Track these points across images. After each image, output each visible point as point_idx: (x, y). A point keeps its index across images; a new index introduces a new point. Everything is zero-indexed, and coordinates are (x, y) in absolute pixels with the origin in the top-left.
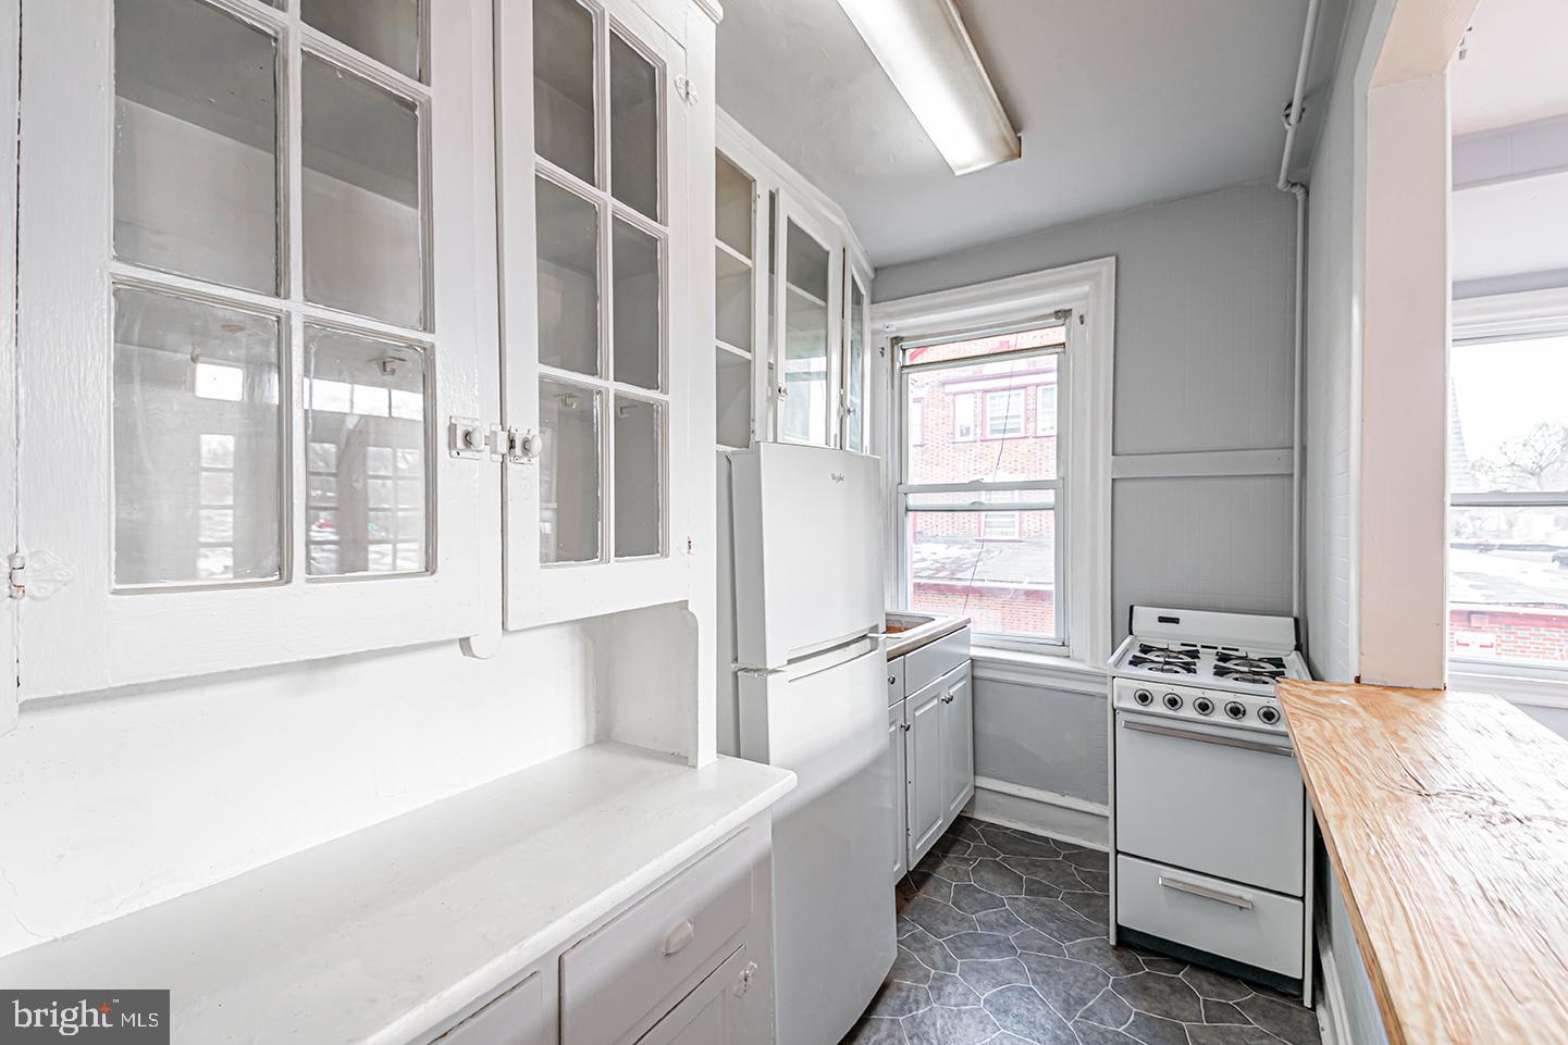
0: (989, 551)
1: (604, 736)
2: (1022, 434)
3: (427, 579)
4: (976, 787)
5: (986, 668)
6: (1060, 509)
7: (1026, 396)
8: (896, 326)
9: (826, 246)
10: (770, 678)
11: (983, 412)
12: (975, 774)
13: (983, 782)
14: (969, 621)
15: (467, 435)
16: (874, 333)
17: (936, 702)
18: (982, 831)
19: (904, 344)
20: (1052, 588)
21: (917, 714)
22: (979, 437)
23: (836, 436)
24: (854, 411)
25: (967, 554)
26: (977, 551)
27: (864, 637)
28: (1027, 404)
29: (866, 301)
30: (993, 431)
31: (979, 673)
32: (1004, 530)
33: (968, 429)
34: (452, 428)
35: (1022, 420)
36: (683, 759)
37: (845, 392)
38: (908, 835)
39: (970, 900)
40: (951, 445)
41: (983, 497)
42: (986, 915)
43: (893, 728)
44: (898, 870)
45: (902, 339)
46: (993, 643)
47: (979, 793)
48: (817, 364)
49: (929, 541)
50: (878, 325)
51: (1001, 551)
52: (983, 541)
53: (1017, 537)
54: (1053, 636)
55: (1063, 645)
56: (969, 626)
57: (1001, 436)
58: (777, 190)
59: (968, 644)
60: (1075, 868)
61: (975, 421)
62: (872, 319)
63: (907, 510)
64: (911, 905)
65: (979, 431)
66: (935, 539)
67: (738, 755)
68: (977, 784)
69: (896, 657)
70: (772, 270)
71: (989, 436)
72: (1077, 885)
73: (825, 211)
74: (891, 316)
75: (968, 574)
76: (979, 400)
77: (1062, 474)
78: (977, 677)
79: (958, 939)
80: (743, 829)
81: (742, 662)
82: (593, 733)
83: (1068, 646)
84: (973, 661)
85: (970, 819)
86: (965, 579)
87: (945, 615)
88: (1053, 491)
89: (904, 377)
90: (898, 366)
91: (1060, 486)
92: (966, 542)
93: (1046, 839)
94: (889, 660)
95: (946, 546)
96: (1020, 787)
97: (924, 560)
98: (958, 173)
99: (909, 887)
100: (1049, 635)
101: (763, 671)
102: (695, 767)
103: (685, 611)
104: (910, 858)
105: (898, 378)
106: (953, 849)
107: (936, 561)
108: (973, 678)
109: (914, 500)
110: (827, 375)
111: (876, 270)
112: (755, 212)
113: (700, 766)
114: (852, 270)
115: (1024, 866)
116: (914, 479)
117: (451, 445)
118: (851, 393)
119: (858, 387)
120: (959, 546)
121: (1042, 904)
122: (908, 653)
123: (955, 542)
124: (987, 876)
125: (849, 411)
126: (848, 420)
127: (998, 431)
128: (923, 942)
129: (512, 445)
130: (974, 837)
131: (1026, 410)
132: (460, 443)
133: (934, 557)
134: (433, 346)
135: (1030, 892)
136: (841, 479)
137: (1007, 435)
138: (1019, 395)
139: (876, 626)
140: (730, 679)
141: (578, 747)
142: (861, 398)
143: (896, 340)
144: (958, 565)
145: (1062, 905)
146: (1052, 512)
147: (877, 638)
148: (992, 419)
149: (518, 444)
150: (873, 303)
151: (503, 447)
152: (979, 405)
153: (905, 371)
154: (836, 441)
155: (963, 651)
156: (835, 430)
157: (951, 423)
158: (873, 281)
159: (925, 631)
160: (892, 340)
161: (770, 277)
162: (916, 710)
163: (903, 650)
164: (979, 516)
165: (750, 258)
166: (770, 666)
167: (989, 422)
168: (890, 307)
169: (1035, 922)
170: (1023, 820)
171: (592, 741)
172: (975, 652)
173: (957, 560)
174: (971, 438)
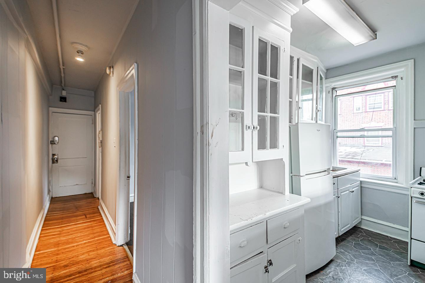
0: (368, 150)
1: (261, 187)
2: (382, 109)
3: (243, 152)
4: (362, 219)
5: (365, 184)
6: (394, 137)
7: (384, 96)
8: (333, 85)
9: (312, 68)
10: (301, 178)
11: (366, 103)
12: (362, 215)
13: (364, 217)
14: (360, 170)
15: (249, 127)
16: (326, 87)
17: (348, 192)
18: (364, 231)
19: (336, 89)
20: (391, 163)
21: (342, 194)
22: (364, 111)
23: (315, 118)
24: (320, 110)
25: (359, 151)
26: (363, 149)
27: (325, 171)
28: (384, 99)
29: (324, 79)
30: (370, 109)
31: (363, 185)
32: (375, 142)
33: (359, 108)
34: (246, 126)
35: (383, 104)
36: (282, 193)
37: (318, 106)
38: (339, 226)
39: (359, 247)
40: (352, 114)
41: (366, 133)
42: (365, 251)
43: (334, 197)
44: (336, 235)
45: (336, 88)
46: (368, 177)
47: (363, 220)
48: (310, 96)
49: (343, 146)
50: (328, 85)
51: (373, 150)
52: (365, 146)
53: (380, 145)
54: (392, 176)
55: (395, 179)
56: (359, 171)
57: (373, 110)
58: (300, 58)
59: (359, 177)
60: (397, 245)
61: (362, 106)
62: (326, 83)
63: (337, 137)
64: (340, 245)
65: (364, 108)
66: (346, 145)
67: (293, 194)
68: (362, 218)
69: (335, 178)
70: (298, 78)
71: (368, 110)
72: (398, 249)
73: (312, 59)
74: (332, 82)
75: (359, 157)
76: (364, 98)
77: (395, 126)
78: (362, 187)
79: (355, 255)
80: (298, 208)
81: (293, 174)
82: (259, 186)
83: (397, 179)
84: (361, 182)
85: (360, 228)
86: (358, 158)
87: (351, 168)
88: (392, 131)
89: (336, 99)
90: (334, 96)
91: (395, 130)
92: (359, 146)
93: (387, 236)
94: (333, 178)
95: (350, 148)
96: (378, 220)
97: (341, 152)
98: (355, 45)
99: (339, 240)
100: (389, 176)
101: (299, 176)
102: (285, 195)
103: (282, 161)
104: (340, 232)
105: (334, 100)
106: (354, 234)
107: (346, 153)
108: (361, 187)
109: (339, 134)
110: (312, 100)
111: (327, 70)
112: (294, 64)
113: (286, 195)
114: (320, 72)
115: (379, 242)
116: (339, 128)
117: (246, 128)
118: (319, 106)
119: (321, 103)
120: (356, 148)
121: (384, 252)
122: (339, 177)
123: (354, 147)
124: (365, 242)
125: (319, 111)
126: (318, 113)
127: (372, 109)
128: (344, 254)
129: (254, 128)
130: (361, 232)
131: (384, 101)
132: (248, 129)
133: (346, 151)
134: (244, 112)
135: (380, 248)
136: (319, 131)
137: (375, 110)
138: (381, 95)
139: (329, 168)
140: (290, 177)
141: (256, 188)
142: (322, 106)
143: (334, 89)
144: (355, 154)
145: (391, 253)
146: (391, 138)
147: (330, 172)
148: (369, 104)
149: (255, 128)
150: (326, 79)
151: (253, 128)
152: (364, 100)
153: (337, 97)
154: (315, 119)
155: (358, 179)
156: (314, 116)
157: (352, 107)
158: (326, 73)
159: (344, 172)
160: (332, 88)
161: (297, 79)
162: (341, 193)
163: (337, 176)
164: (364, 139)
165: (292, 76)
166: (301, 175)
167: (368, 106)
168: (332, 80)
169: (381, 255)
170: (379, 230)
171: (259, 187)
172: (362, 179)
173: (355, 153)
174: (361, 111)
